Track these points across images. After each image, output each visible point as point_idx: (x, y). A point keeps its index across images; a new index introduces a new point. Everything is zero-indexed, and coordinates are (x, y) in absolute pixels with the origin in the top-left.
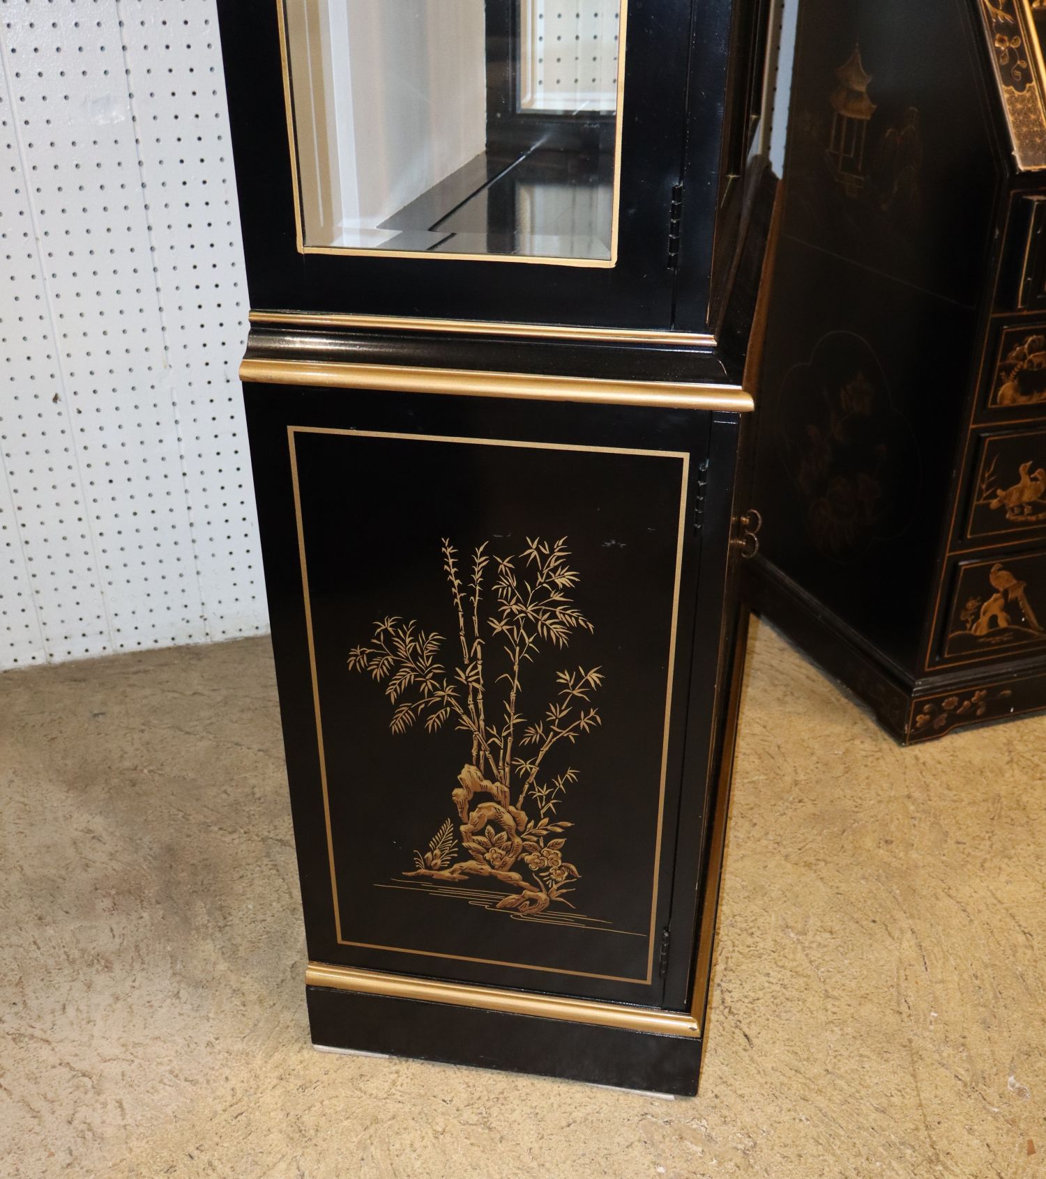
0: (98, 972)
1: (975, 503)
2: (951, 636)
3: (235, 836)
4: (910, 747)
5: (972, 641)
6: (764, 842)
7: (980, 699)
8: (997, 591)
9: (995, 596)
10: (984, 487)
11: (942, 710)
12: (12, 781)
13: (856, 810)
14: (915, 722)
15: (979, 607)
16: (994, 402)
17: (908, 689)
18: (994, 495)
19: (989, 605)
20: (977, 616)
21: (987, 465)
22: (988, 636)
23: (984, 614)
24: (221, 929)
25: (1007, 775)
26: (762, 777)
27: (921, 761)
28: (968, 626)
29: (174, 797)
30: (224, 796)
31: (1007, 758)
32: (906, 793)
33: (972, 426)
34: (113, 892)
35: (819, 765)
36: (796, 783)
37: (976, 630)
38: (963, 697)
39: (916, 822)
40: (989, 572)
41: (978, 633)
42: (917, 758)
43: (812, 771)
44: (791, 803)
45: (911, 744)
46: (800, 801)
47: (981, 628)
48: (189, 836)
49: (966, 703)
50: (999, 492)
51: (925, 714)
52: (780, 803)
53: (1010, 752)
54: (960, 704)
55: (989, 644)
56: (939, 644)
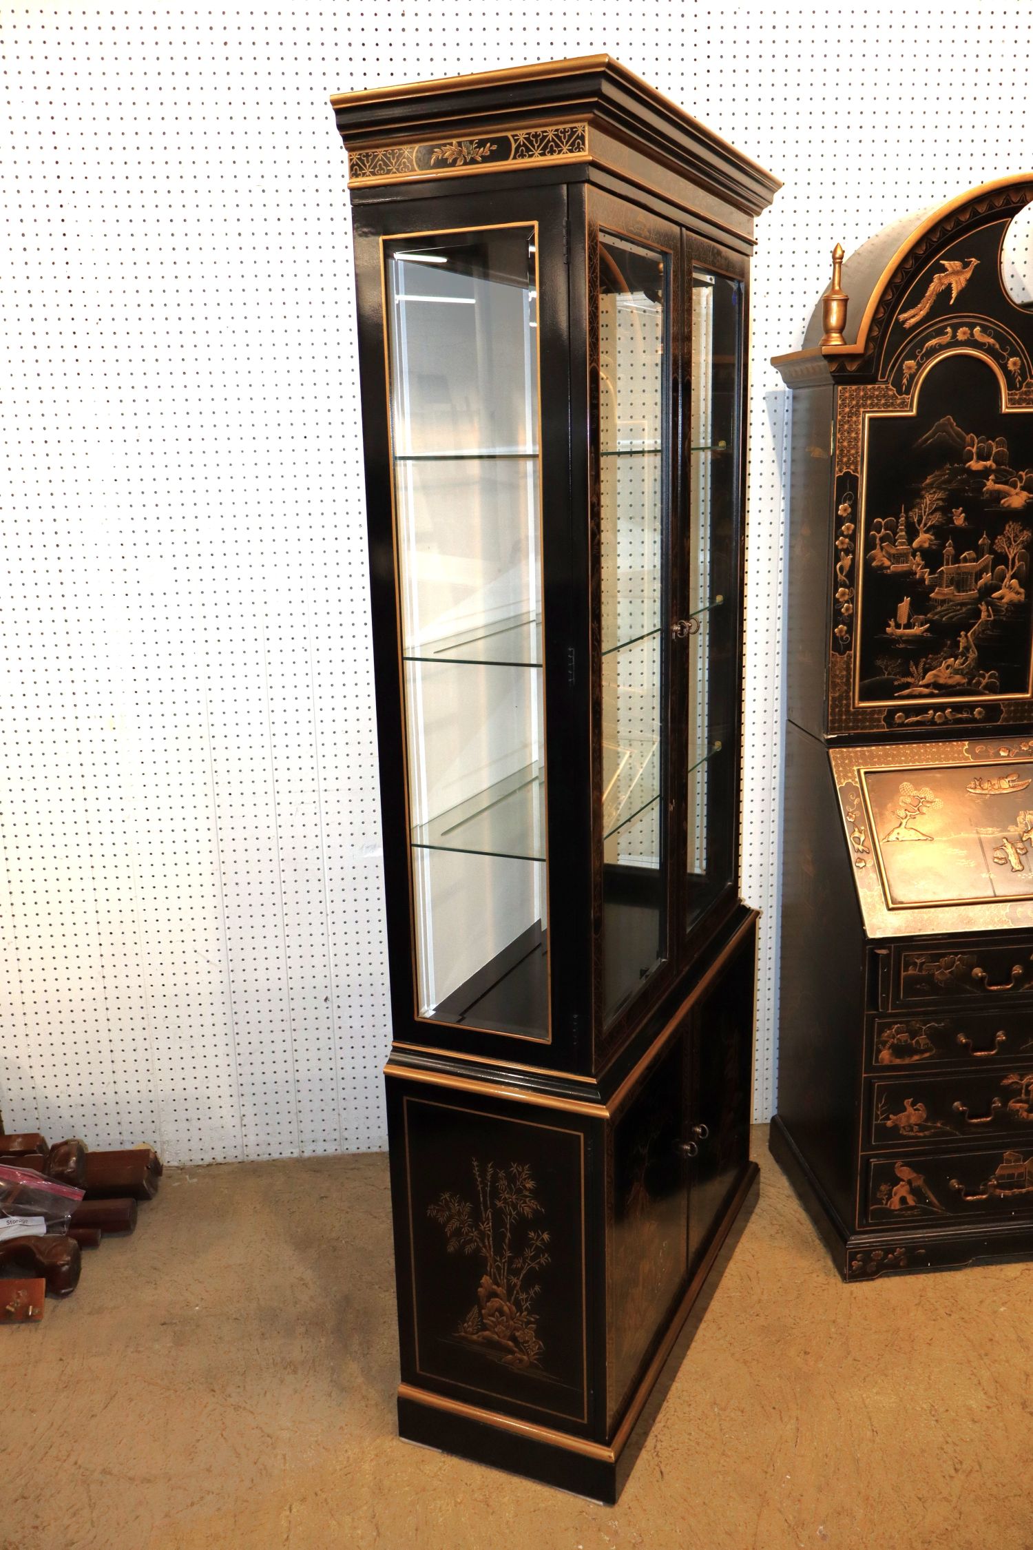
0: (288, 1373)
1: (874, 1122)
2: (872, 1208)
3: (387, 1294)
4: (851, 1284)
5: (888, 1213)
6: (722, 1342)
7: (901, 1254)
8: (903, 1181)
9: (901, 1183)
10: (879, 1113)
11: (872, 1260)
12: (264, 1239)
13: (794, 1326)
14: (851, 1266)
15: (891, 1191)
16: (877, 1061)
17: (845, 1241)
18: (888, 1118)
19: (897, 1190)
20: (890, 1197)
21: (879, 1100)
22: (900, 1210)
23: (895, 1195)
24: (364, 1355)
25: (912, 1314)
26: (738, 1294)
27: (854, 1296)
28: (884, 1202)
30: (387, 1264)
31: (917, 1302)
32: (833, 1318)
33: (864, 1075)
34: (307, 1323)
35: (780, 1290)
36: (759, 1301)
37: (890, 1206)
38: (888, 1251)
39: (831, 1341)
40: (894, 1168)
41: (892, 1208)
42: (852, 1293)
43: (774, 1294)
44: (751, 1316)
45: (850, 1282)
46: (757, 1315)
47: (895, 1204)
48: (359, 1290)
49: (890, 1256)
50: (891, 1116)
51: (859, 1261)
52: (743, 1315)
53: (921, 1296)
54: (885, 1257)
55: (903, 1216)
56: (864, 1213)
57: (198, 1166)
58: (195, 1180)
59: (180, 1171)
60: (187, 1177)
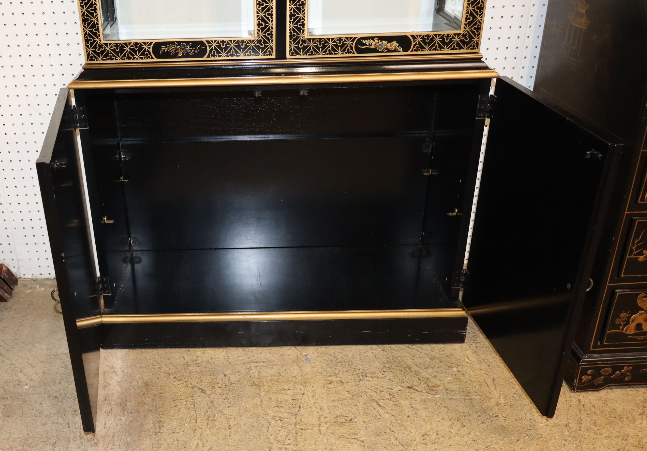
0: (91, 445)
1: (628, 257)
2: (608, 332)
3: (180, 382)
4: (577, 393)
5: (624, 337)
6: (466, 438)
7: (628, 371)
8: (643, 310)
9: (640, 312)
10: (634, 248)
11: (601, 375)
13: (530, 428)
14: (581, 379)
15: (629, 318)
16: (643, 199)
17: (579, 359)
18: (641, 254)
19: (636, 317)
20: (627, 323)
21: (637, 236)
22: (635, 335)
23: (633, 321)
24: (156, 433)
25: (637, 422)
26: (478, 397)
27: (582, 404)
28: (621, 327)
29: (158, 356)
30: (182, 359)
31: (640, 411)
32: (566, 423)
33: (626, 213)
34: (113, 403)
35: (515, 395)
36: (498, 404)
37: (626, 331)
38: (615, 369)
39: (566, 443)
40: (637, 298)
41: (628, 332)
42: (580, 401)
43: (510, 398)
44: (491, 417)
45: (578, 392)
46: (496, 416)
47: (631, 329)
48: (158, 379)
49: (617, 372)
50: (644, 252)
51: (589, 375)
52: (484, 415)
53: (644, 407)
54: (613, 373)
55: (636, 340)
56: (600, 337)
57: (47, 279)
58: (43, 289)
59: (33, 282)
60: (38, 286)
